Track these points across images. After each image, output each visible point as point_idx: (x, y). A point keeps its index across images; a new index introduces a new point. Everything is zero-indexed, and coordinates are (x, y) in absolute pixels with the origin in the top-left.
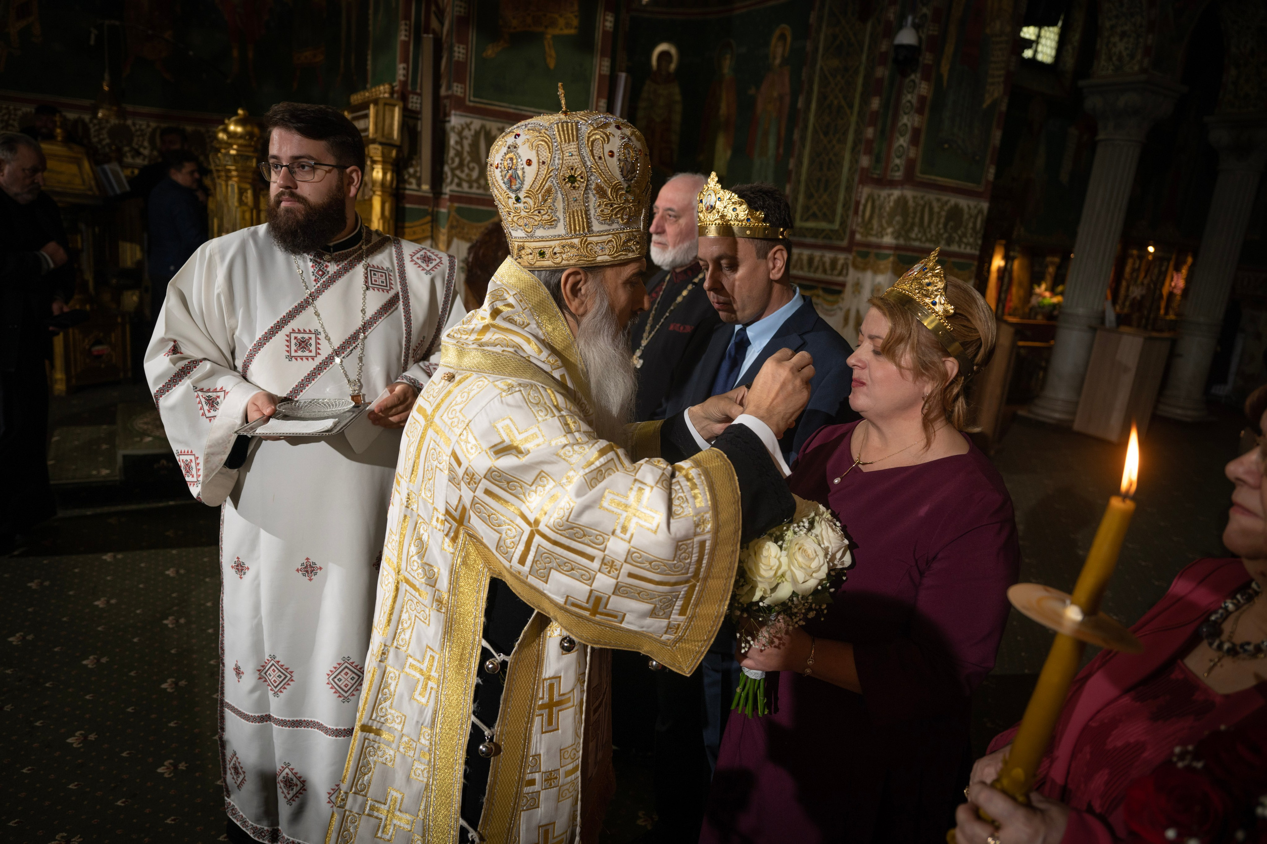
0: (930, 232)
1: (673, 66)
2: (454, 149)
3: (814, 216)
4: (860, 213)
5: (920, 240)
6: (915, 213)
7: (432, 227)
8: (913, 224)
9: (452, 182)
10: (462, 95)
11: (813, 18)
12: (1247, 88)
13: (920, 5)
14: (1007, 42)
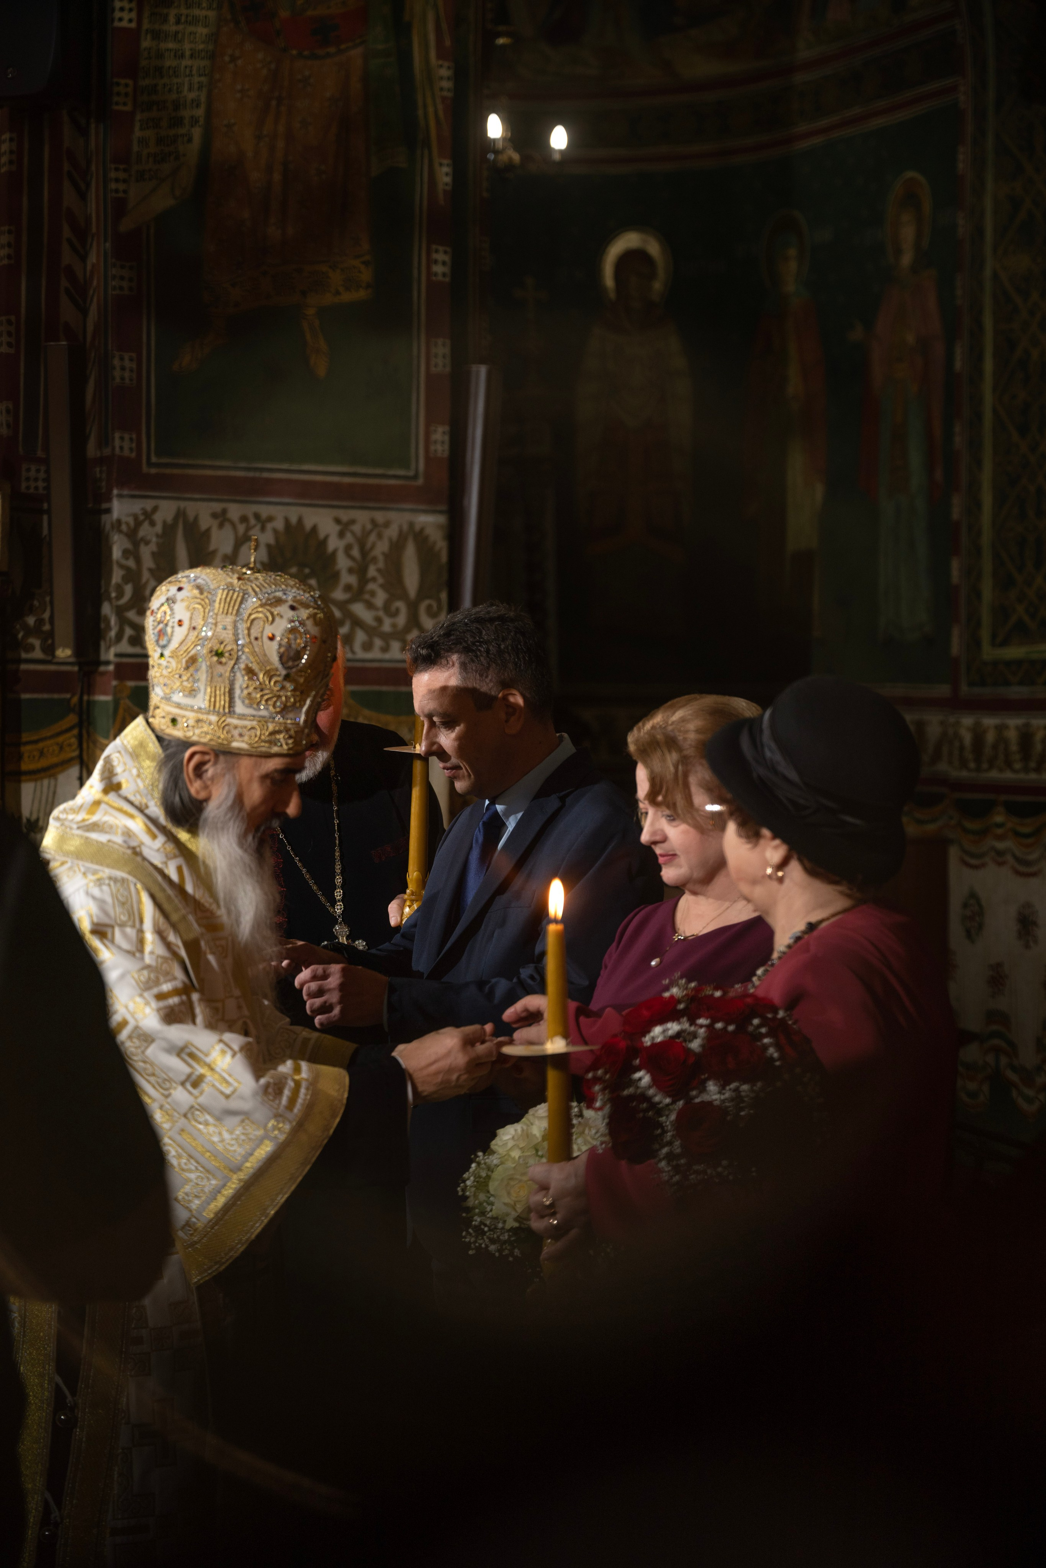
1: (658, 285)
2: (121, 566)
3: (1021, 631)
7: (80, 737)
9: (119, 637)
10: (133, 455)
11: (963, 160)
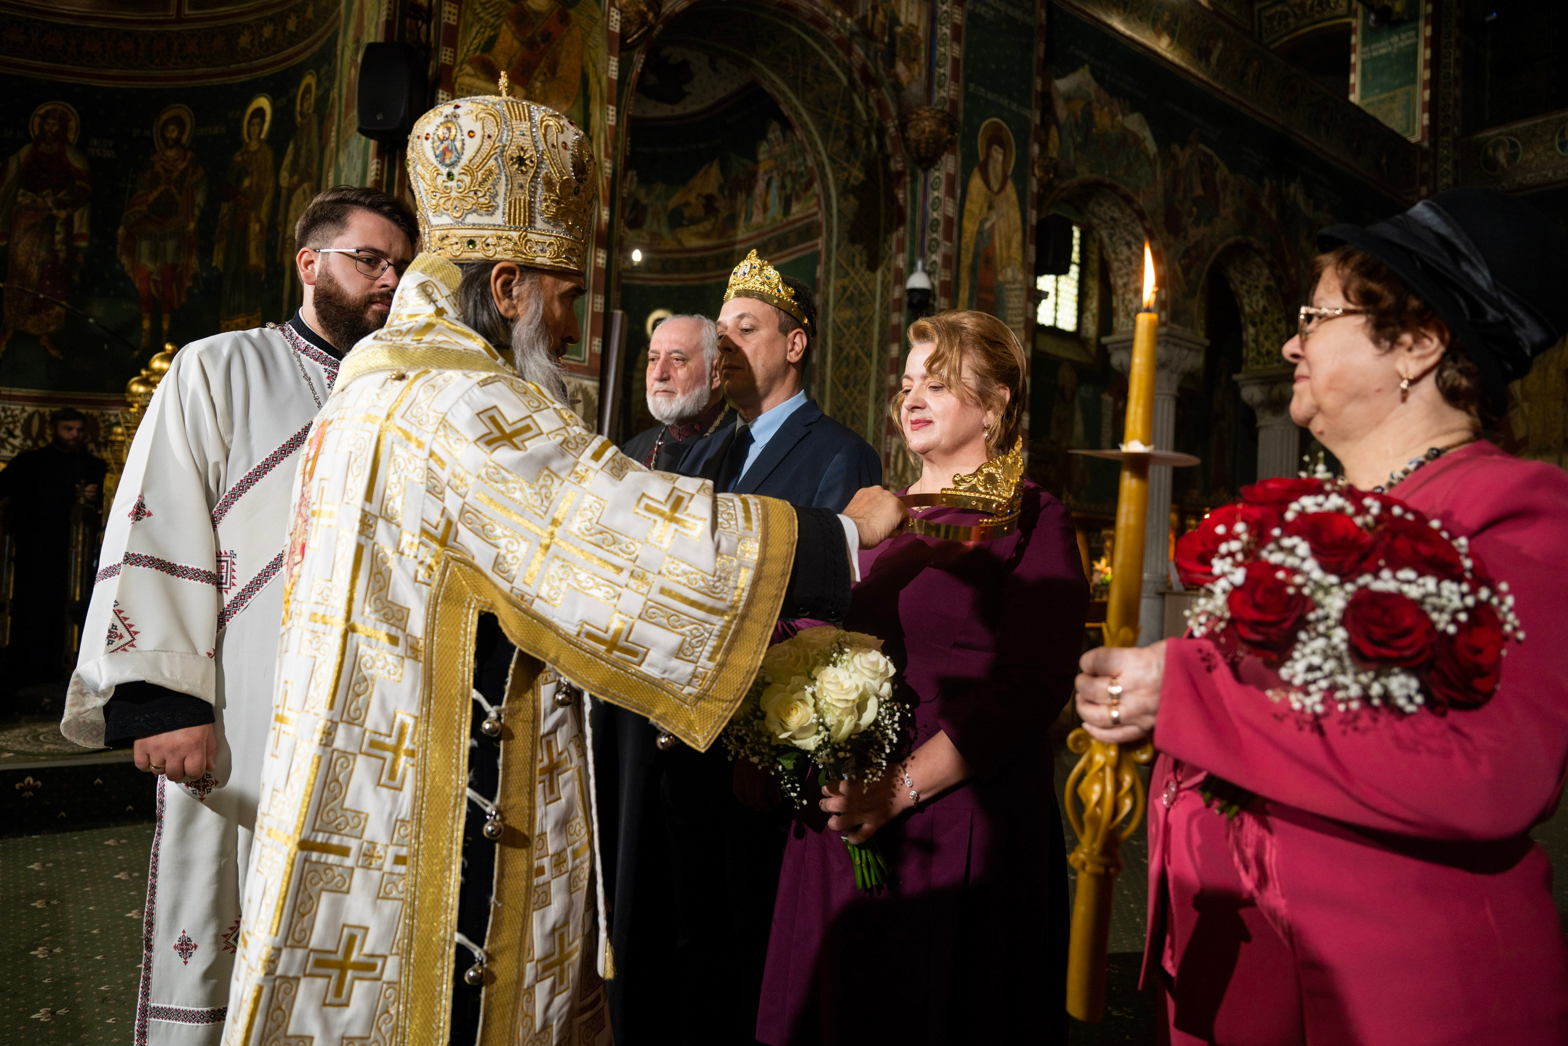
4: (892, 465)
11: (820, 272)
12: (1268, 345)
13: (929, 253)
14: (1021, 289)
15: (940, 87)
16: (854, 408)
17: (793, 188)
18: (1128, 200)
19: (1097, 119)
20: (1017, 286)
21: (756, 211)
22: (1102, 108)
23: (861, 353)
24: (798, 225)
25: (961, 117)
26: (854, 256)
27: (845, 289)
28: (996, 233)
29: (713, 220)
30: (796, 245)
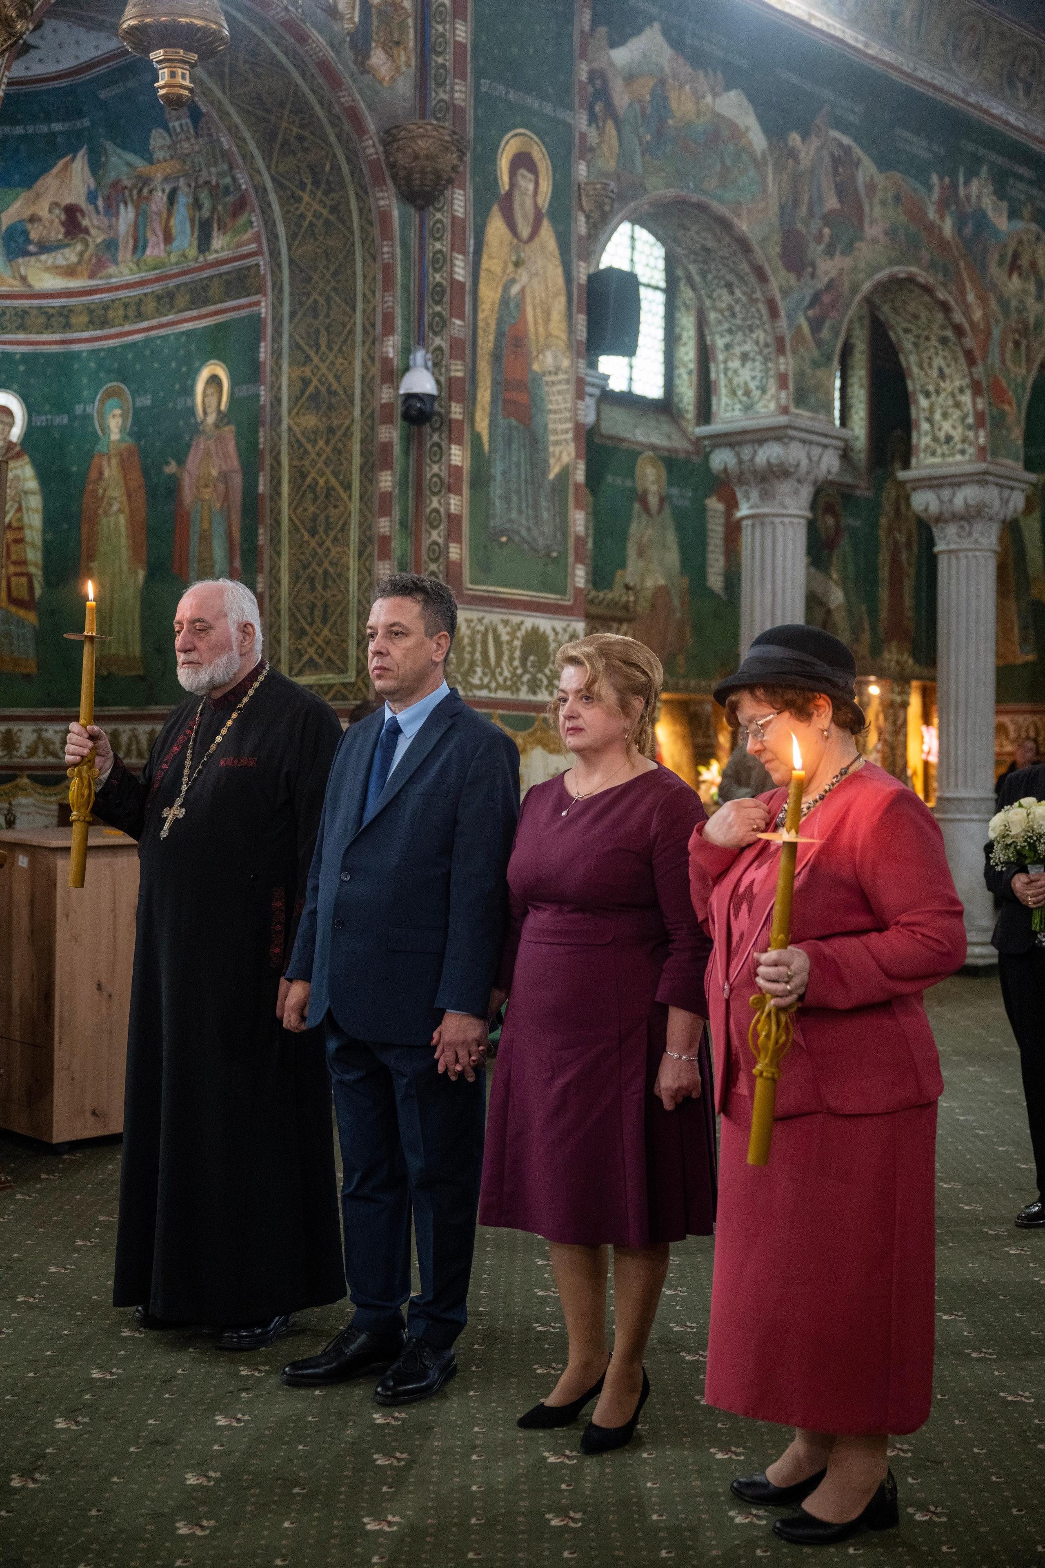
0: (501, 674)
1: (14, 432)
3: (312, 665)
5: (488, 687)
6: (473, 644)
8: (473, 664)
11: (264, 352)
12: (947, 426)
13: (431, 335)
14: (568, 382)
15: (440, 84)
16: (326, 564)
17: (214, 209)
18: (725, 225)
19: (674, 105)
20: (561, 376)
21: (152, 239)
22: (681, 86)
23: (333, 481)
24: (225, 268)
25: (470, 131)
26: (317, 332)
27: (306, 382)
28: (528, 300)
29: (79, 247)
30: (222, 301)
